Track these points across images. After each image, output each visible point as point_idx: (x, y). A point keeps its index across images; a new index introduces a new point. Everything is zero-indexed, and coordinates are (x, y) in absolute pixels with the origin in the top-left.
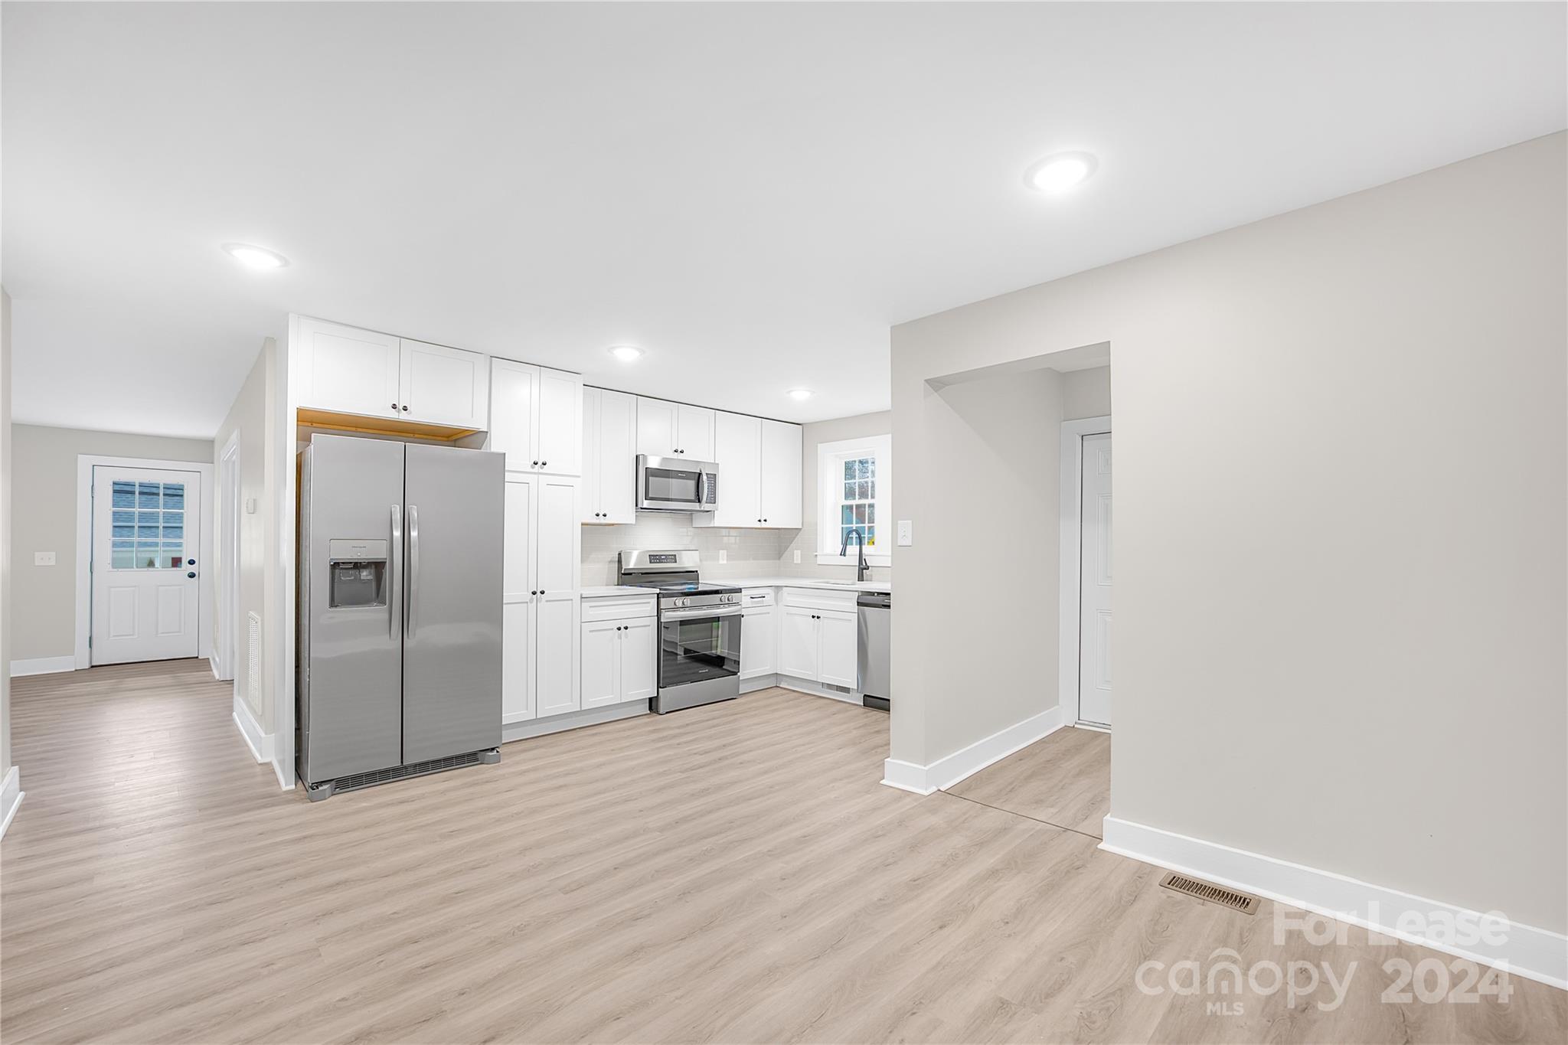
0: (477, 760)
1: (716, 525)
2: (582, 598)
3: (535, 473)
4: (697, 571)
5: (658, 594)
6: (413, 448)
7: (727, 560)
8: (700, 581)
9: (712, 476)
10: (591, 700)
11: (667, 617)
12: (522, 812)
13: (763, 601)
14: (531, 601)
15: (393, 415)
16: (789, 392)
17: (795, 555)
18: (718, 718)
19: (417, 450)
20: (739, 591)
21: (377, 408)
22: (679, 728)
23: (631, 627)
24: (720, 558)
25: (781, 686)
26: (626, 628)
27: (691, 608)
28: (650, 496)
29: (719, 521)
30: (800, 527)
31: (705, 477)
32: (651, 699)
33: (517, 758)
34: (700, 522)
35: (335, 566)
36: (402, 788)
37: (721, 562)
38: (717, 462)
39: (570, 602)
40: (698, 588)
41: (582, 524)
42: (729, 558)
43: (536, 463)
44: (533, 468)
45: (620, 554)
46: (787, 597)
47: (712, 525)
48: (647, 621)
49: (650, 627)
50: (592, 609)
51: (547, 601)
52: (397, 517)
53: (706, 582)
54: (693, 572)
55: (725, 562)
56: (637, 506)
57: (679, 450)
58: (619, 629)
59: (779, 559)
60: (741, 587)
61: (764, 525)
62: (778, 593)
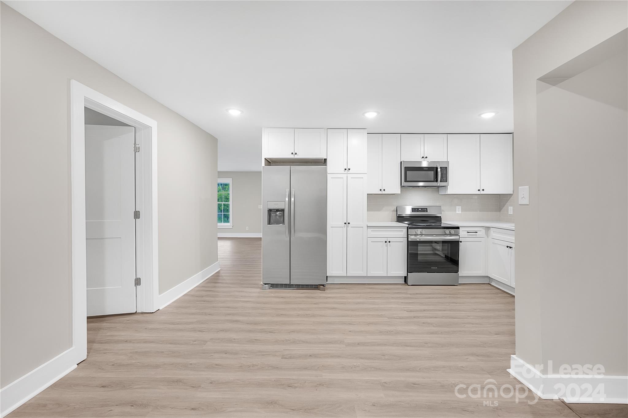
0: (318, 288)
1: (448, 193)
2: (368, 227)
3: (346, 174)
4: (441, 217)
5: (408, 227)
6: (293, 168)
7: (462, 211)
8: (442, 222)
9: (445, 168)
10: (371, 272)
11: (412, 238)
12: (310, 315)
13: (476, 234)
14: (345, 227)
15: (292, 156)
16: (480, 115)
17: (509, 209)
18: (437, 294)
19: (294, 168)
20: (458, 228)
21: (286, 154)
22: (411, 294)
23: (391, 242)
24: (457, 210)
25: (491, 284)
26: (389, 242)
27: (426, 235)
28: (407, 180)
29: (450, 191)
30: (512, 193)
31: (439, 170)
32: (405, 277)
33: (332, 291)
34: (442, 192)
35: (270, 211)
36: (288, 292)
37: (457, 212)
38: (448, 161)
39: (362, 228)
40: (441, 225)
41: (368, 194)
42: (463, 210)
43: (345, 169)
44: (345, 171)
45: (397, 207)
46: (493, 234)
47: (447, 194)
48: (401, 240)
49: (403, 243)
50: (372, 232)
51: (351, 227)
52: (287, 193)
53: (446, 222)
54: (439, 217)
55: (460, 212)
56: (401, 185)
57: (425, 157)
58: (386, 242)
59: (500, 211)
60: (459, 226)
61: (482, 192)
62: (488, 231)
